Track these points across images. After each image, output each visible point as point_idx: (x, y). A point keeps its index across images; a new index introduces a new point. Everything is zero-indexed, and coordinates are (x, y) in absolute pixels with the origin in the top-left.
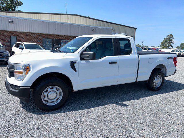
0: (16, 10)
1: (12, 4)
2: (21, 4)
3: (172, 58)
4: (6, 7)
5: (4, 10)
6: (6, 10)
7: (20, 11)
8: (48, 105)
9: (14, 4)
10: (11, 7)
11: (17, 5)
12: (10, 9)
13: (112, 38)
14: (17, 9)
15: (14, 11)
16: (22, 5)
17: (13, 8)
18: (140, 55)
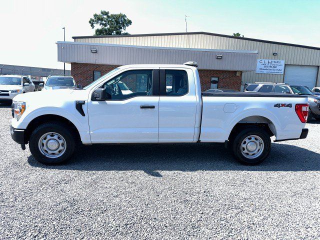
0: (122, 33)
1: (117, 24)
2: (130, 22)
3: (290, 105)
4: (109, 29)
5: (107, 34)
6: (110, 34)
7: (127, 34)
8: (47, 156)
9: (120, 23)
10: (116, 29)
11: (124, 26)
12: (115, 32)
13: (152, 70)
14: (123, 31)
15: (119, 34)
16: (131, 24)
17: (118, 30)
18: (204, 98)
